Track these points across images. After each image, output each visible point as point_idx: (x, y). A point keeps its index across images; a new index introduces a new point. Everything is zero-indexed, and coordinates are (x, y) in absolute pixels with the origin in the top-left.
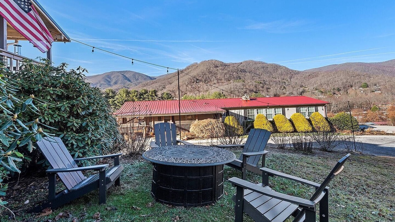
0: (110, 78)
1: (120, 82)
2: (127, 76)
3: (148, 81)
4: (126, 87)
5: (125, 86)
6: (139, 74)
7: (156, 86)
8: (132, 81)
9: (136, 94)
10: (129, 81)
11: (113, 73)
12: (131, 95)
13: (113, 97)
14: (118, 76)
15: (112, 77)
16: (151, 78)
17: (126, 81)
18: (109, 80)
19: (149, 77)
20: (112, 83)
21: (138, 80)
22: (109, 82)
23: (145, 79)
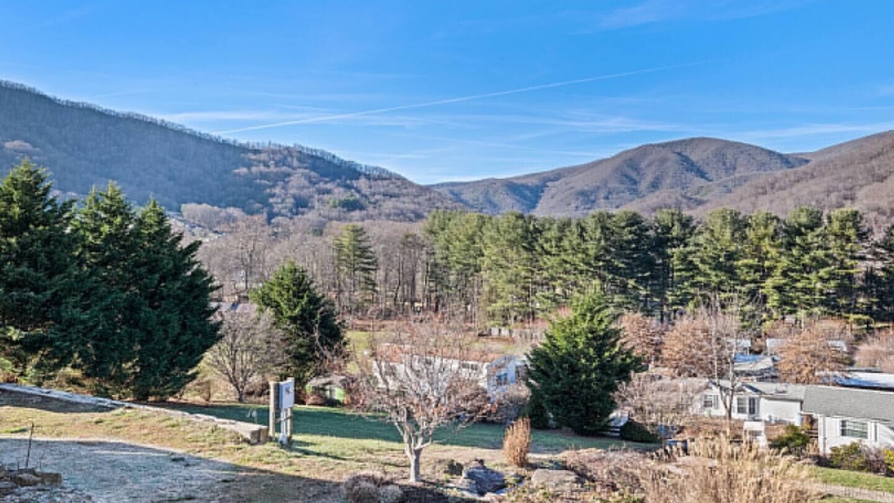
0: (636, 169)
1: (668, 181)
2: (694, 158)
3: (778, 174)
4: (690, 199)
5: (689, 194)
6: (738, 146)
7: (812, 193)
8: (712, 175)
9: (771, 230)
10: (702, 175)
11: (644, 150)
12: (750, 234)
13: (682, 241)
14: (663, 161)
15: (643, 165)
16: (786, 160)
17: (690, 175)
18: (634, 175)
19: (780, 155)
20: (643, 186)
21: (735, 169)
22: (635, 183)
23: (762, 165)
